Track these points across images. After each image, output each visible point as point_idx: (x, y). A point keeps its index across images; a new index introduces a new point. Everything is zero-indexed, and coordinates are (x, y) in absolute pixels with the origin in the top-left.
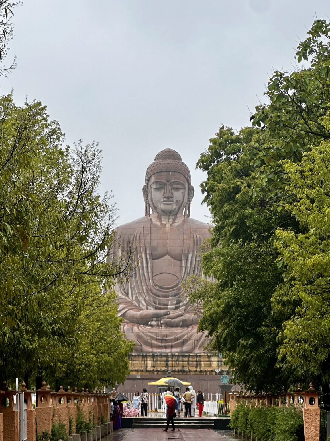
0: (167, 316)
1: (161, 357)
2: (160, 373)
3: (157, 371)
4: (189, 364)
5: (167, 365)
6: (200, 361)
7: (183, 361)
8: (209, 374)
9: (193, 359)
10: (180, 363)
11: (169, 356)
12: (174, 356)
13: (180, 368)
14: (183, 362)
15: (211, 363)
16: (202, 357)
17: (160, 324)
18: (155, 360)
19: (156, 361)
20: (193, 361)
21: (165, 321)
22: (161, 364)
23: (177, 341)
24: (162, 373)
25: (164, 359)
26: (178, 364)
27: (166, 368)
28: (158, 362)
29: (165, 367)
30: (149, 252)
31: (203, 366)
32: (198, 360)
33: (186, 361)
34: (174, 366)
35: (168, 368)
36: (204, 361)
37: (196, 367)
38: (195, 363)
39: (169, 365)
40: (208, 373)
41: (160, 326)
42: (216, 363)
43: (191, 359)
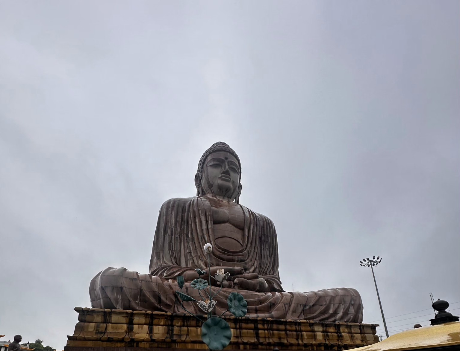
0: (241, 276)
1: (247, 323)
2: (248, 346)
3: (245, 344)
4: (287, 334)
5: (257, 336)
6: (301, 331)
7: (278, 330)
8: (317, 350)
9: (291, 327)
10: (275, 332)
11: (259, 322)
12: (266, 322)
13: (276, 340)
14: (279, 332)
15: (316, 333)
16: (303, 324)
17: (232, 285)
18: (238, 326)
19: (241, 328)
20: (292, 331)
21: (239, 280)
22: (248, 333)
23: (261, 304)
24: (251, 347)
25: (252, 326)
26: (273, 333)
27: (256, 340)
28: (244, 331)
29: (254, 338)
30: (209, 214)
31: (306, 337)
32: (297, 328)
33: (282, 330)
34: (267, 336)
35: (258, 340)
36: (306, 331)
37: (297, 339)
38: (294, 333)
39: (260, 335)
40: (315, 348)
41: (232, 287)
42: (321, 333)
43: (288, 327)
